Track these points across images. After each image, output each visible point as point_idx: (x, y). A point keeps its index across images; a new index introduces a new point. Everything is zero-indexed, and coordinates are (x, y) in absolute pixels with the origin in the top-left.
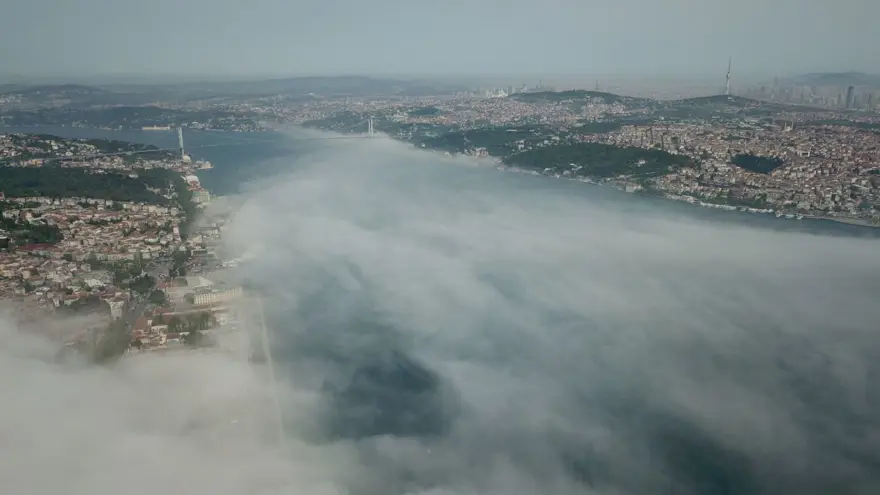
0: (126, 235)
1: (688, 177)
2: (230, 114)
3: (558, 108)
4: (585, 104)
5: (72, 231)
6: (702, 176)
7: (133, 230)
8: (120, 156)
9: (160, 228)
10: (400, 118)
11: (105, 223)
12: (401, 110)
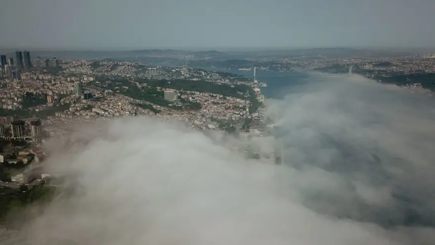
0: (226, 109)
2: (278, 64)
5: (206, 105)
9: (241, 108)
10: (367, 67)
11: (219, 103)
12: (369, 63)
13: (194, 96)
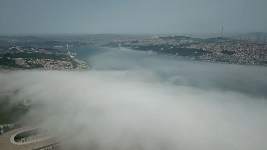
0: (60, 66)
1: (208, 55)
2: (79, 43)
3: (173, 41)
4: (181, 40)
5: (46, 65)
6: (212, 55)
7: (61, 66)
8: (51, 52)
9: (68, 65)
10: (127, 43)
11: (54, 64)
12: (128, 42)
13: (36, 61)
